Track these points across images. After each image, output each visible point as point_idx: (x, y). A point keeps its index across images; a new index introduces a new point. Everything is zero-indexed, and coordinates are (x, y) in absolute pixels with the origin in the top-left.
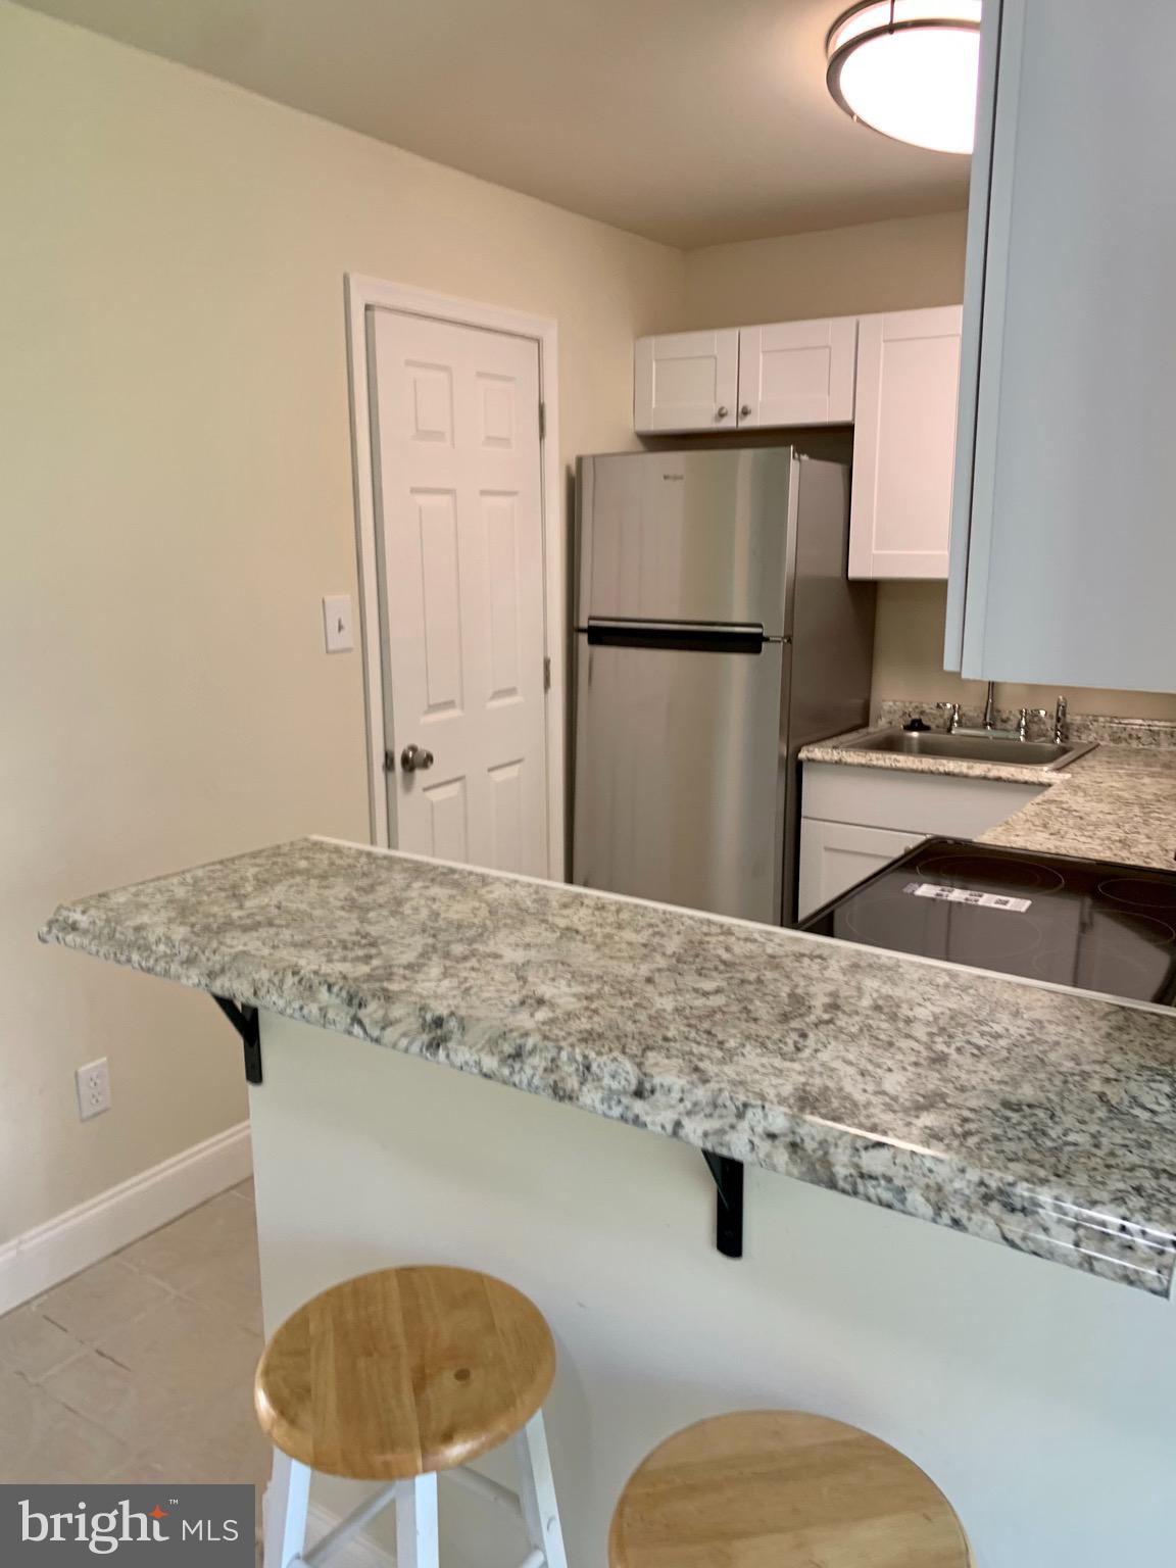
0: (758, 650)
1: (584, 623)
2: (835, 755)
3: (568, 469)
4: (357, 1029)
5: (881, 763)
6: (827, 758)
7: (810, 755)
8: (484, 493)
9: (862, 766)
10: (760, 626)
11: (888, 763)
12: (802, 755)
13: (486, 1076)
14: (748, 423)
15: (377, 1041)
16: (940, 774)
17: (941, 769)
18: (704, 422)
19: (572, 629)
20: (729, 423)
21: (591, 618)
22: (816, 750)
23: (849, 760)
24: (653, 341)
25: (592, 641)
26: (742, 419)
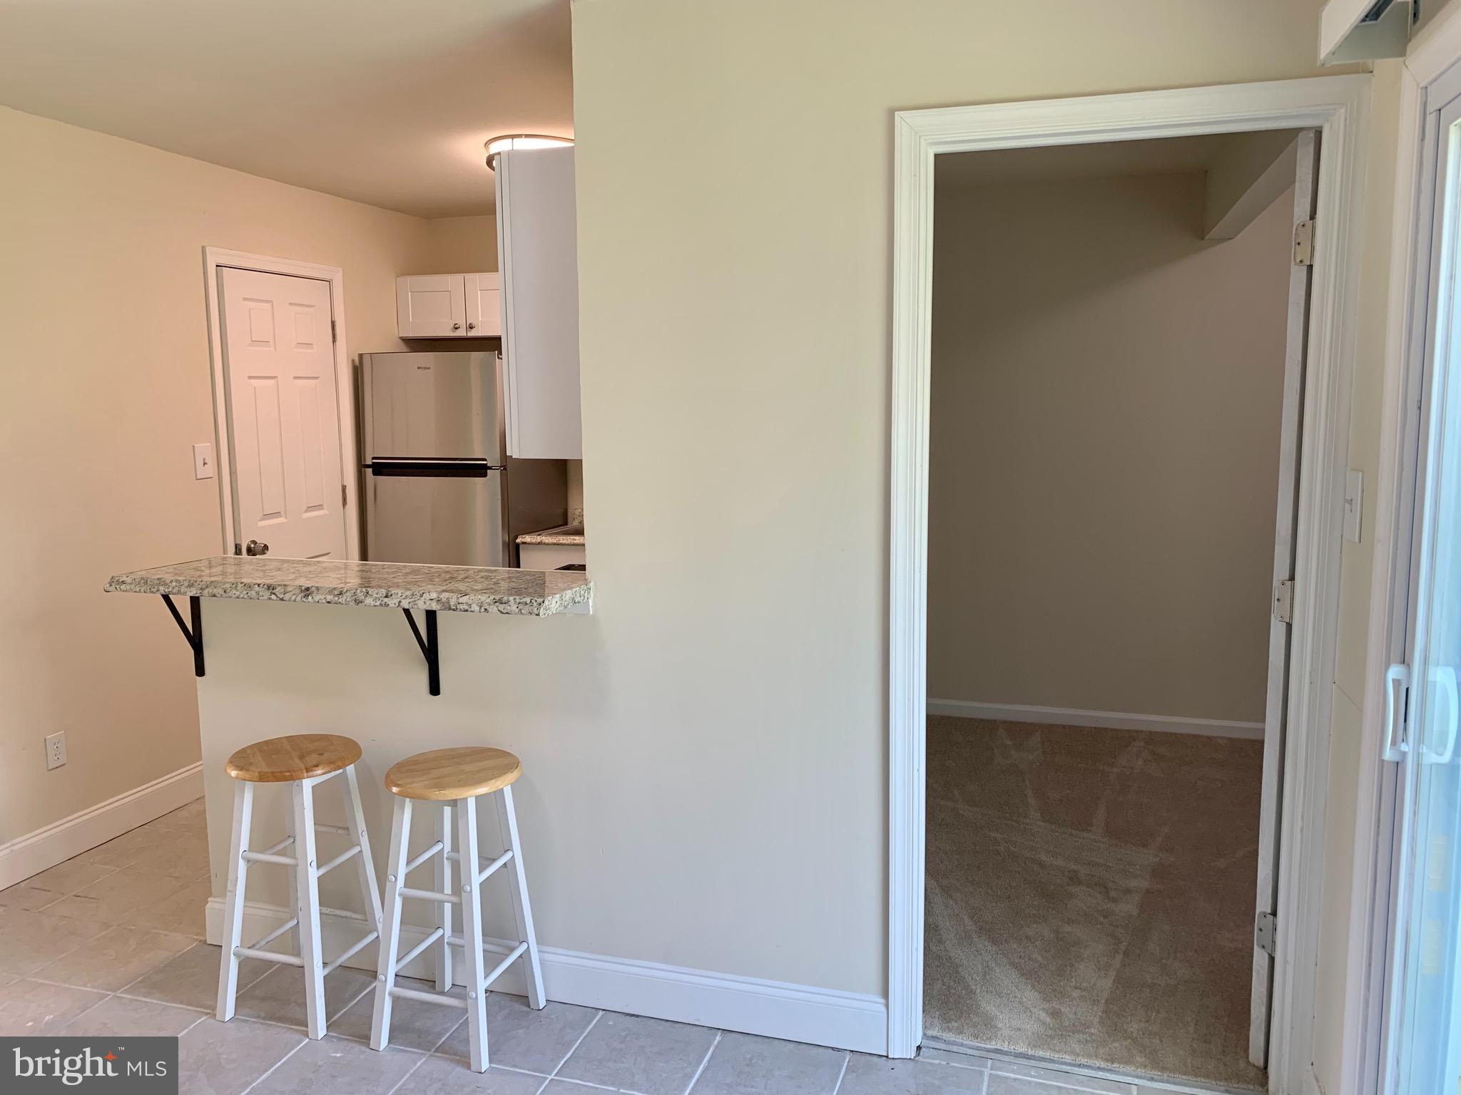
0: (485, 475)
1: (369, 462)
2: (539, 539)
3: (353, 361)
5: (565, 542)
6: (534, 541)
7: (523, 540)
8: (295, 378)
9: (555, 544)
10: (485, 460)
11: (569, 542)
12: (518, 540)
13: (329, 602)
14: (472, 334)
15: (282, 599)
18: (447, 333)
19: (361, 466)
20: (461, 333)
21: (373, 458)
22: (527, 537)
23: (547, 541)
24: (409, 278)
25: (375, 473)
26: (470, 331)
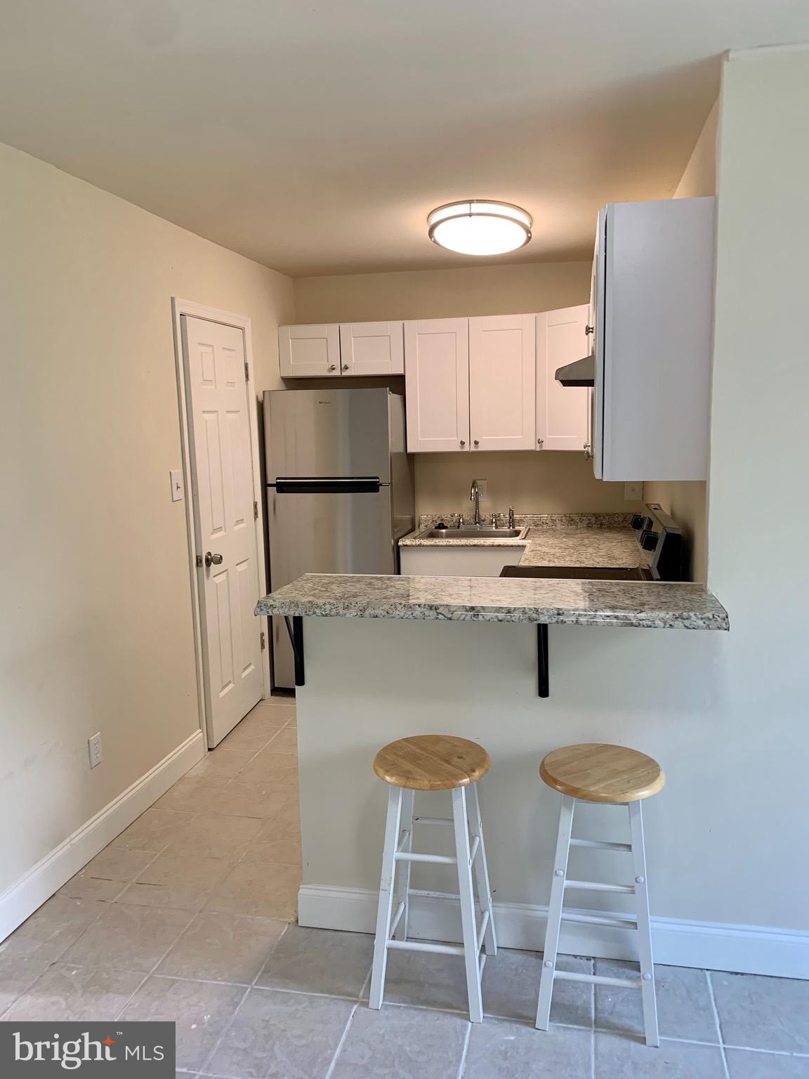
0: (377, 491)
1: (271, 480)
2: (417, 542)
3: (257, 397)
4: (440, 616)
5: (441, 543)
6: (414, 543)
7: (405, 543)
8: (228, 412)
9: (432, 546)
10: (378, 478)
11: (445, 544)
12: (400, 543)
14: (345, 373)
15: (450, 619)
16: (471, 546)
17: (472, 544)
18: (323, 372)
19: (265, 485)
20: (337, 373)
21: (278, 479)
22: (407, 540)
23: (425, 544)
24: (289, 328)
25: (279, 491)
26: (344, 371)
